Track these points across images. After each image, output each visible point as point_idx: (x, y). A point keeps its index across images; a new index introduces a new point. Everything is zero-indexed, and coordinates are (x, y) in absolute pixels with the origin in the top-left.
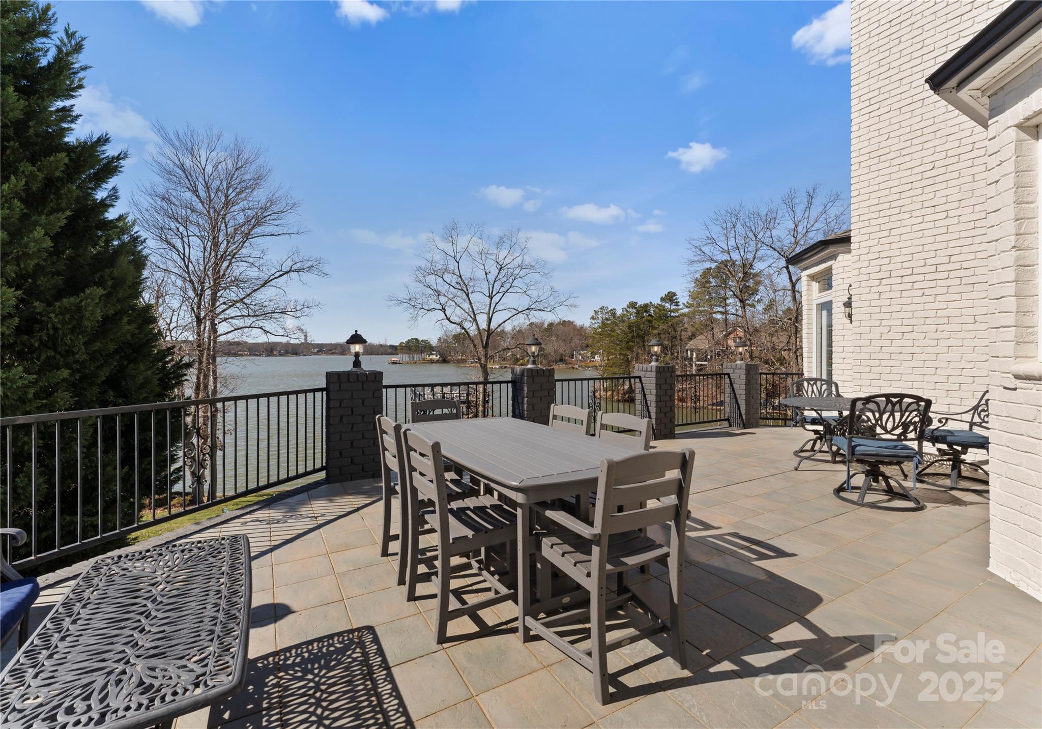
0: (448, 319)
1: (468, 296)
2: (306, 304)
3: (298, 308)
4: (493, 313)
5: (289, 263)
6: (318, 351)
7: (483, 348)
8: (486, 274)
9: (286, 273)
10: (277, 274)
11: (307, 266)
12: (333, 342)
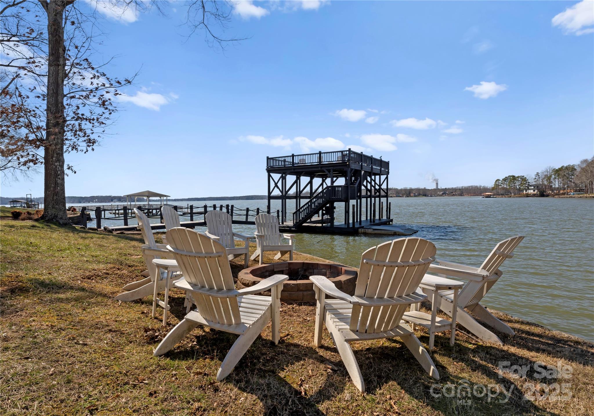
6: (443, 194)
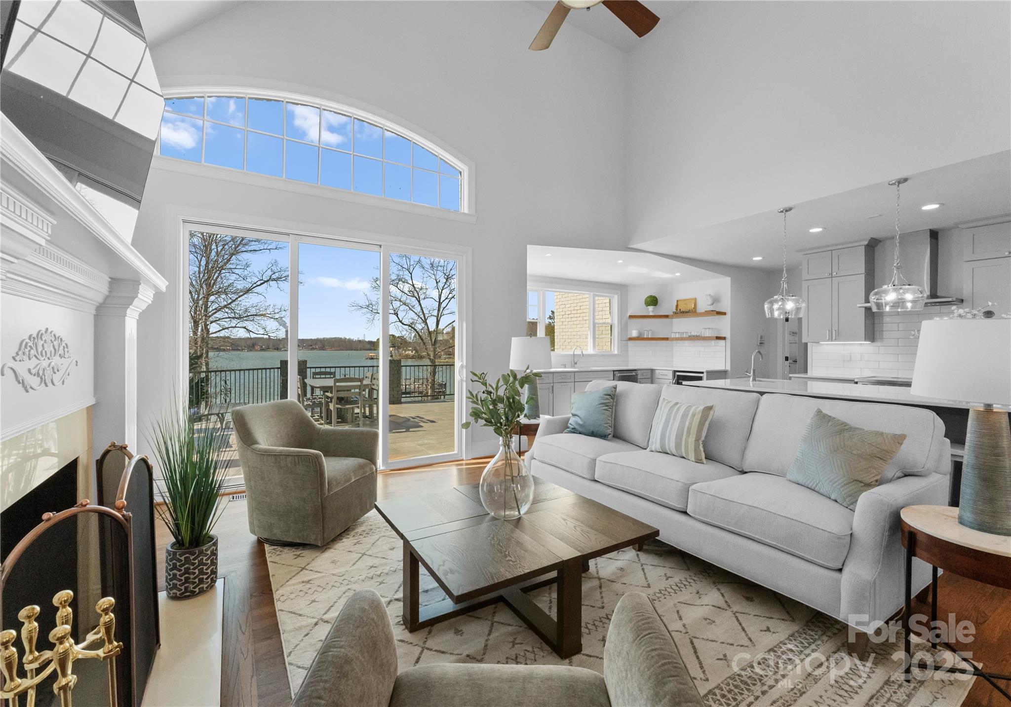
0: (401, 321)
1: (419, 301)
2: (283, 308)
3: (276, 311)
4: (441, 316)
5: (269, 273)
7: (433, 345)
8: (437, 283)
9: (266, 282)
10: (259, 283)
11: (284, 275)
12: (314, 337)
